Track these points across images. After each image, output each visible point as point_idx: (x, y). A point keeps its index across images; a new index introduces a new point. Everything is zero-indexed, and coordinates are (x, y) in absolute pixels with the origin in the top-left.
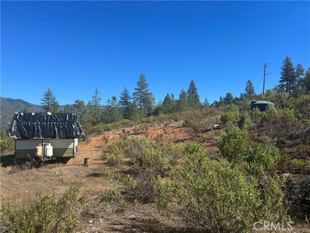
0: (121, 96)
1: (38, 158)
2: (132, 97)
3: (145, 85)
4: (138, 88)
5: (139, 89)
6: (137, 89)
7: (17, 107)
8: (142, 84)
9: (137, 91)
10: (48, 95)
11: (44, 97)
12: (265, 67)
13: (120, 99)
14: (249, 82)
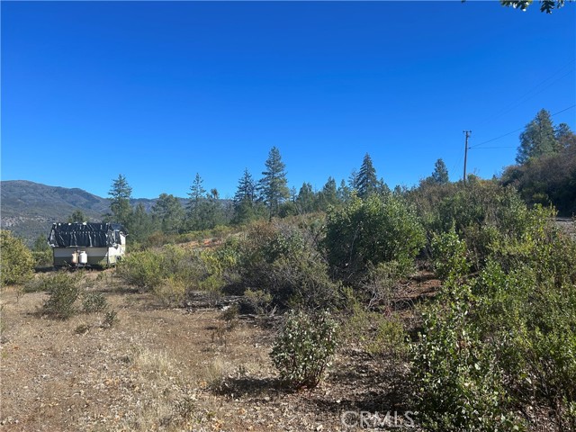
0: (238, 185)
1: (73, 264)
2: (258, 187)
3: (280, 165)
4: (267, 171)
5: (269, 174)
6: (266, 174)
7: (72, 203)
8: (274, 165)
9: (266, 176)
10: (119, 185)
11: (112, 188)
12: (467, 137)
13: (238, 190)
14: (440, 162)
